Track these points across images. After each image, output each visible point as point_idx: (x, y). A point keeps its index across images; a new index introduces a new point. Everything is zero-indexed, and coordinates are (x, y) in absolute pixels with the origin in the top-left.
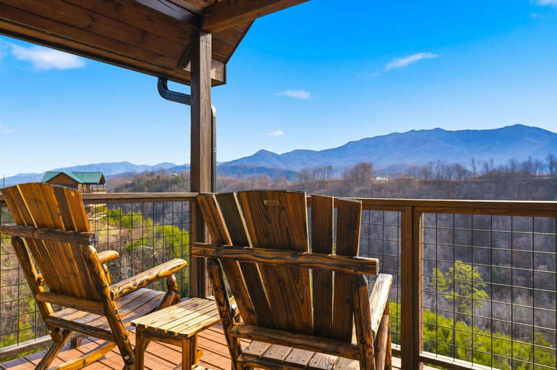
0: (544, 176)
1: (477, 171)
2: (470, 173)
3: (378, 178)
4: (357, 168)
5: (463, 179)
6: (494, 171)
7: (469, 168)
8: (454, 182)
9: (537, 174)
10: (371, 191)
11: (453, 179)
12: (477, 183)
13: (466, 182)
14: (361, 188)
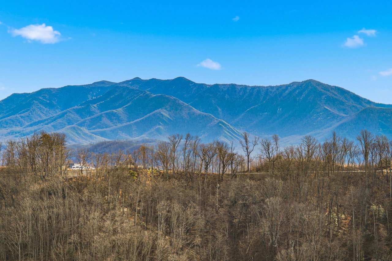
0: (355, 168)
1: (252, 155)
2: (241, 162)
3: (76, 166)
4: (33, 145)
5: (228, 170)
6: (279, 157)
7: (240, 151)
8: (214, 176)
9: (345, 165)
10: (63, 190)
11: (214, 169)
12: (252, 178)
13: (234, 175)
14: (44, 185)
